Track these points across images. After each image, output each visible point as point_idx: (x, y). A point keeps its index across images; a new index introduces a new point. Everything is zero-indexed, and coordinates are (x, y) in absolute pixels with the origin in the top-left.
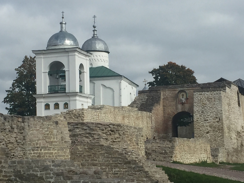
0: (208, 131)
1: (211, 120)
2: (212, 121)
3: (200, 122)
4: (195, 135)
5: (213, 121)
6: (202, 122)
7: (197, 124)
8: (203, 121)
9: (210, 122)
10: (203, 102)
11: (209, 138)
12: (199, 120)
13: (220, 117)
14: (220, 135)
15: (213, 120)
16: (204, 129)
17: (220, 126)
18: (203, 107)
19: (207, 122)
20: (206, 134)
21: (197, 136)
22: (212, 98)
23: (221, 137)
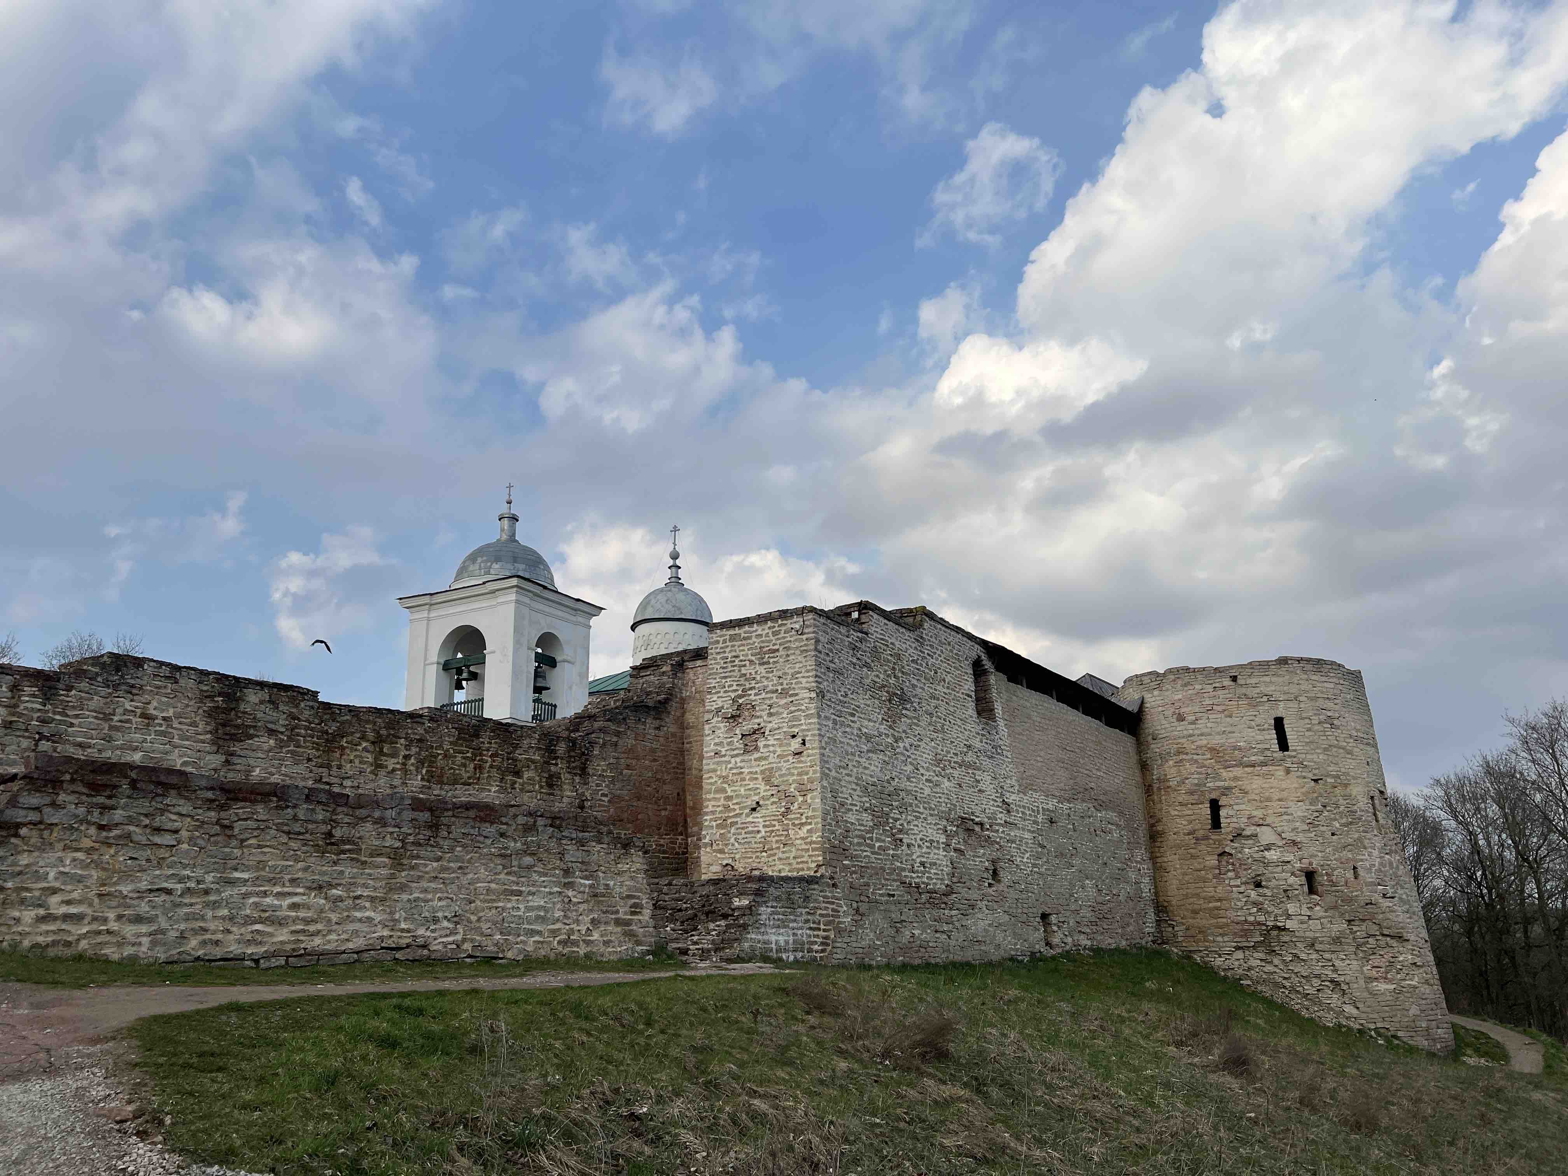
0: (756, 798)
1: (771, 749)
2: (774, 752)
3: (726, 759)
4: (706, 824)
5: (779, 751)
6: (733, 760)
7: (715, 771)
8: (737, 756)
9: (765, 758)
10: (743, 672)
11: (759, 832)
12: (723, 753)
13: (808, 730)
14: (807, 818)
15: (781, 746)
16: (743, 792)
17: (807, 774)
19: (755, 760)
20: (747, 816)
21: (714, 824)
22: (778, 650)
23: (809, 827)
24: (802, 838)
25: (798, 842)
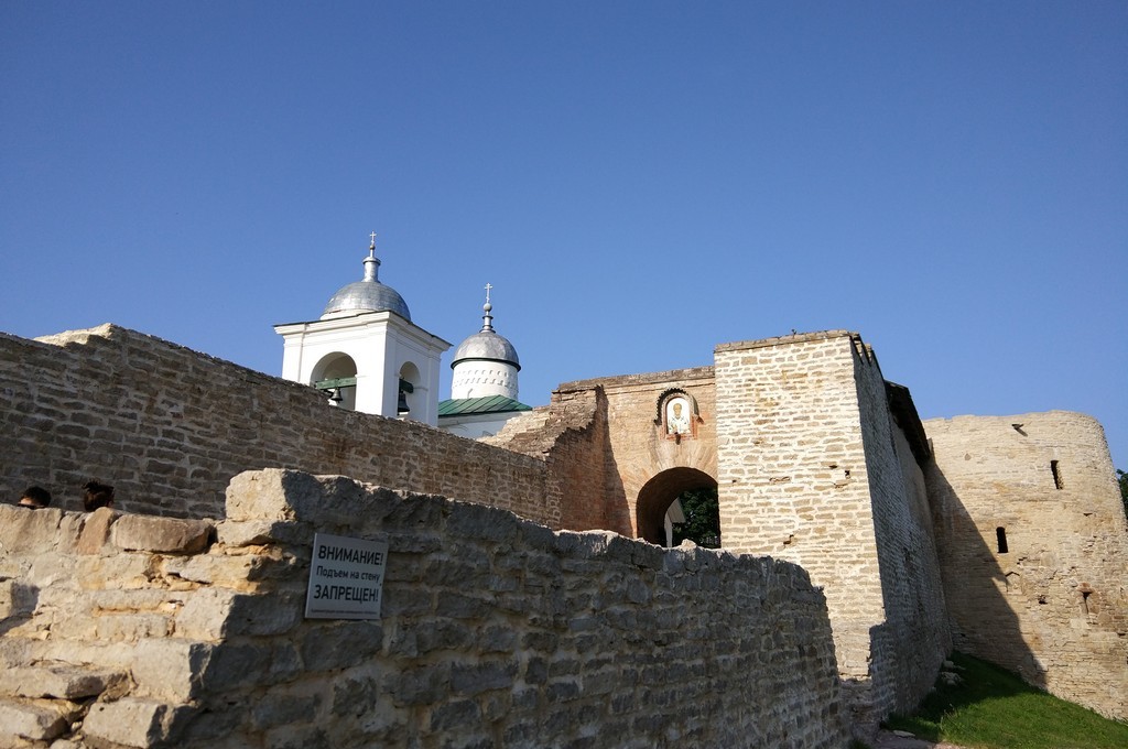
1: (806, 479)
2: (810, 483)
3: (749, 487)
5: (816, 482)
6: (757, 489)
7: (734, 499)
8: (762, 484)
9: (801, 489)
10: (763, 395)
12: (744, 481)
13: (853, 461)
14: (859, 556)
15: (816, 477)
16: (771, 524)
17: (855, 508)
18: (760, 418)
19: (786, 490)
20: (779, 549)
22: (806, 375)
23: (863, 566)
24: (854, 578)
25: (848, 581)
